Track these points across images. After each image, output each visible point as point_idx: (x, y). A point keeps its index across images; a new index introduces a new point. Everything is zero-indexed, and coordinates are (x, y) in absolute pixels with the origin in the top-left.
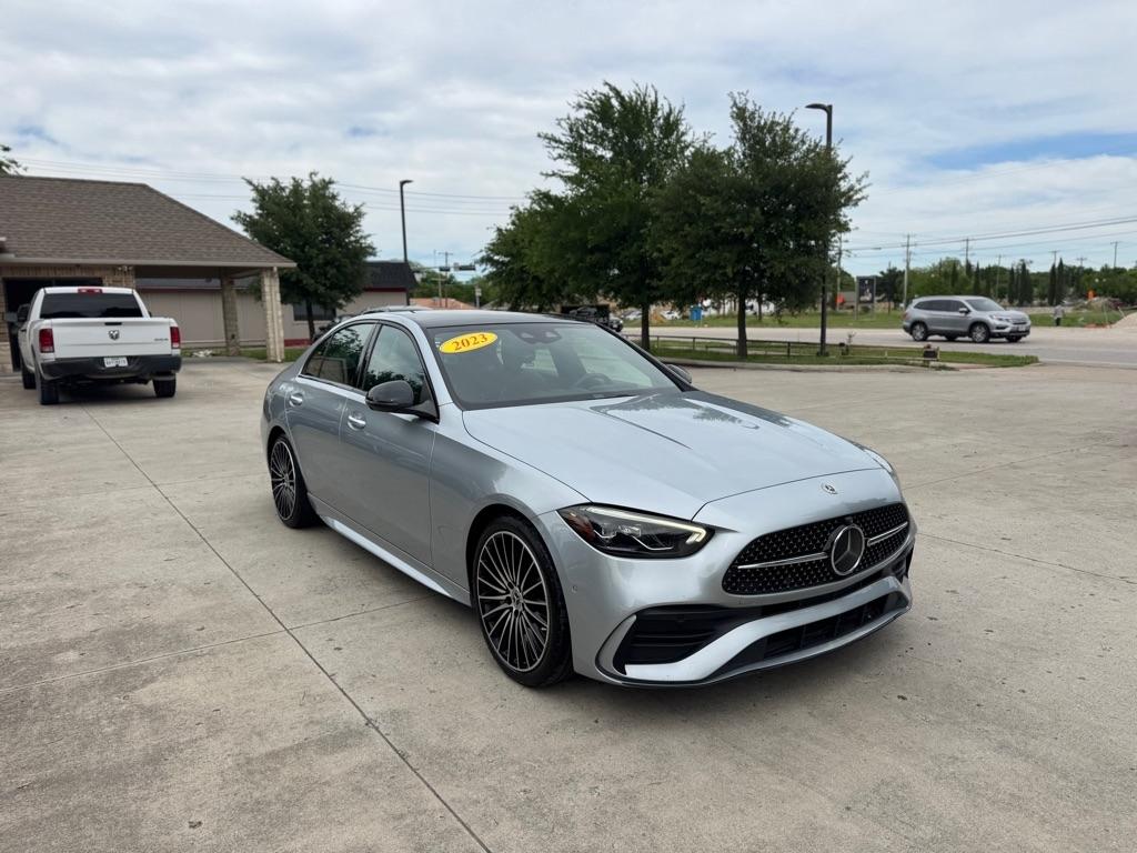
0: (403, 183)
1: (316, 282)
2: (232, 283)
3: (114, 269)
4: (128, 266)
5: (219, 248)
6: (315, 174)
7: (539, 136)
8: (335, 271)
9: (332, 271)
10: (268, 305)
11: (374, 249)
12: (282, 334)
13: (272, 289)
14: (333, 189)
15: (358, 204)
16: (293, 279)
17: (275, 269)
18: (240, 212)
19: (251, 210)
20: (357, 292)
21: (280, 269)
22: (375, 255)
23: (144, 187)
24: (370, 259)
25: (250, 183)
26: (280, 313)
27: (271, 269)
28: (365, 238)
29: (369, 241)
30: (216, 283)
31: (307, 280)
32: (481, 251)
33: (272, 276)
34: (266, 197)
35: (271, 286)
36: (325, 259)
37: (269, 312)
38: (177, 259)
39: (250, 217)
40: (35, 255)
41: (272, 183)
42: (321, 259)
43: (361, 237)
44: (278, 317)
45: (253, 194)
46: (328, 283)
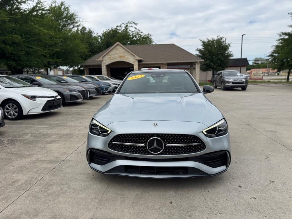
0: (243, 35)
1: (215, 65)
2: (193, 66)
3: (163, 64)
4: (166, 63)
5: (186, 58)
6: (219, 36)
7: (289, 14)
8: (220, 62)
9: (219, 62)
10: (196, 71)
11: (233, 55)
12: (199, 78)
13: (198, 67)
14: (223, 40)
15: (229, 43)
16: (208, 64)
17: (199, 62)
18: (198, 48)
19: (201, 47)
20: (227, 67)
21: (200, 62)
22: (232, 56)
23: (173, 44)
24: (231, 58)
25: (201, 40)
26: (199, 73)
27: (197, 62)
28: (230, 52)
29: (231, 53)
30: (189, 66)
31: (212, 64)
32: (269, 53)
33: (198, 64)
34: (204, 44)
35: (197, 66)
36: (217, 58)
37: (196, 73)
38: (176, 61)
39: (200, 49)
40: (148, 62)
41: (207, 40)
42: (216, 59)
43: (229, 52)
44: (198, 74)
45: (202, 44)
46: (218, 65)
